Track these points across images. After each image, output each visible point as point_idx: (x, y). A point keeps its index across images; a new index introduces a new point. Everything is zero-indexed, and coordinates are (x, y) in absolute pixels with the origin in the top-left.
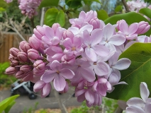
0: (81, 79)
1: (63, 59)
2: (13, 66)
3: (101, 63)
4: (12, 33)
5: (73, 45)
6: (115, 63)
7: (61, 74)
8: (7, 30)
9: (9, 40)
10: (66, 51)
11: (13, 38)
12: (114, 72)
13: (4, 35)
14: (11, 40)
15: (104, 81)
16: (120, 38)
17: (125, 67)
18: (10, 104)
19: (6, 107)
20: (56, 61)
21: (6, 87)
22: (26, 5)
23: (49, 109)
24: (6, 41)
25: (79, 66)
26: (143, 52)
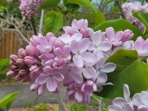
0: (72, 81)
1: (54, 65)
2: (13, 70)
3: (89, 67)
4: (13, 30)
5: (63, 53)
6: (102, 67)
7: (53, 77)
8: (8, 26)
9: (10, 37)
10: (56, 59)
11: (14, 35)
12: (101, 75)
13: (6, 31)
14: (12, 36)
15: (90, 83)
16: (107, 45)
17: (111, 70)
18: (11, 100)
19: (7, 103)
20: (48, 67)
21: (7, 82)
22: (26, 6)
23: (49, 104)
24: (7, 37)
25: (70, 70)
26: (127, 57)
